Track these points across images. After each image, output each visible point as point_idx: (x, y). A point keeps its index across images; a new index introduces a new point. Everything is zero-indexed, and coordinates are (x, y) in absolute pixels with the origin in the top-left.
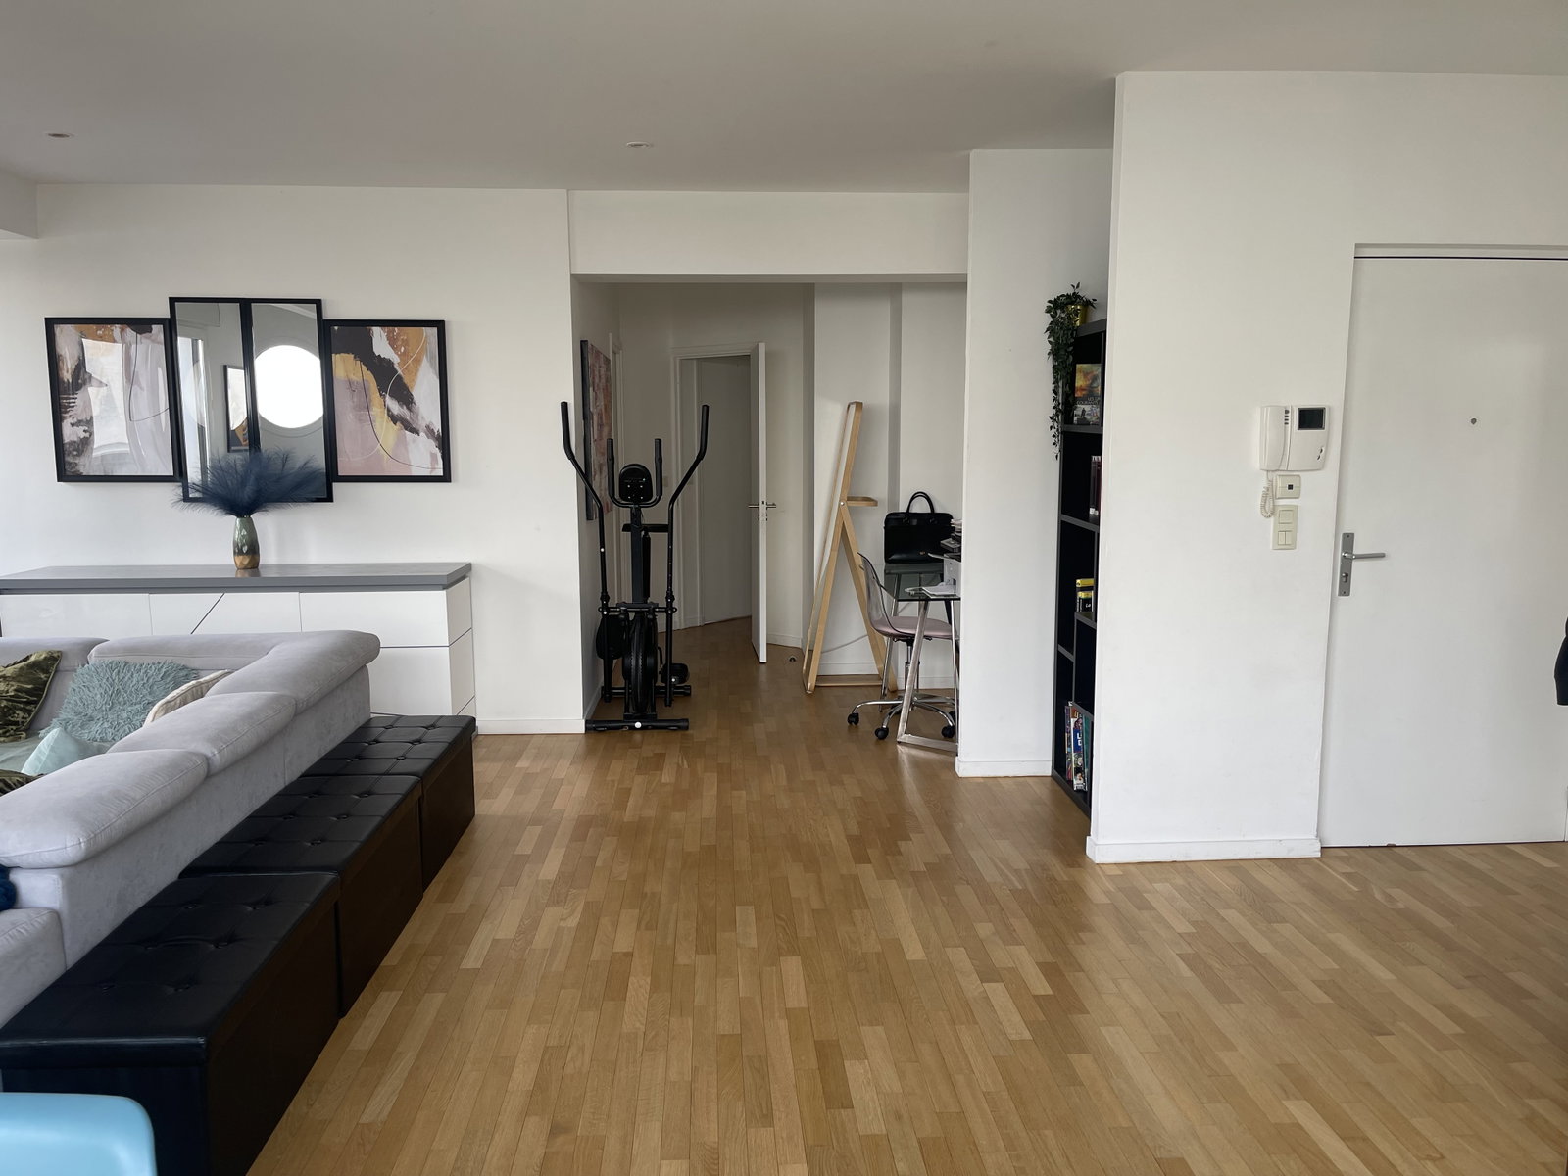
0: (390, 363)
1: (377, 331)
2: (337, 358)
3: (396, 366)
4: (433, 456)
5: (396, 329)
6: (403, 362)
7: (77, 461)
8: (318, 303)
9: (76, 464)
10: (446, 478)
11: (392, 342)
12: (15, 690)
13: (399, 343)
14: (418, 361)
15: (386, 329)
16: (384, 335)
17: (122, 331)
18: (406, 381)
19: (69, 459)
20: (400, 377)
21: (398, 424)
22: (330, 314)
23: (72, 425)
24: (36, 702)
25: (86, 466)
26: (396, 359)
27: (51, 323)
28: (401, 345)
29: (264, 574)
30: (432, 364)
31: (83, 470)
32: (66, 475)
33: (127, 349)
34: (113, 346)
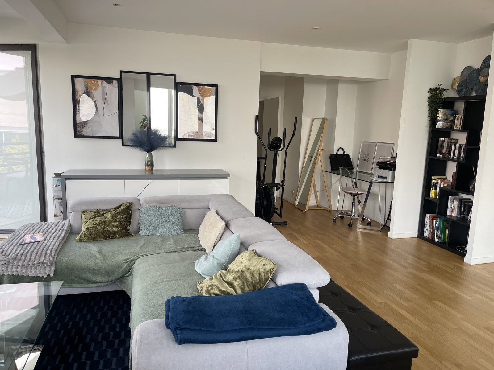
1: (194, 87)
3: (200, 100)
5: (201, 87)
6: (203, 99)
7: (82, 130)
8: (174, 76)
9: (82, 131)
10: (215, 140)
11: (200, 91)
13: (202, 91)
15: (198, 87)
16: (197, 89)
17: (102, 82)
19: (78, 129)
20: (202, 104)
21: (200, 120)
22: (178, 80)
25: (85, 132)
26: (200, 98)
27: (73, 77)
28: (203, 93)
31: (84, 134)
32: (77, 135)
33: (103, 89)
34: (98, 87)
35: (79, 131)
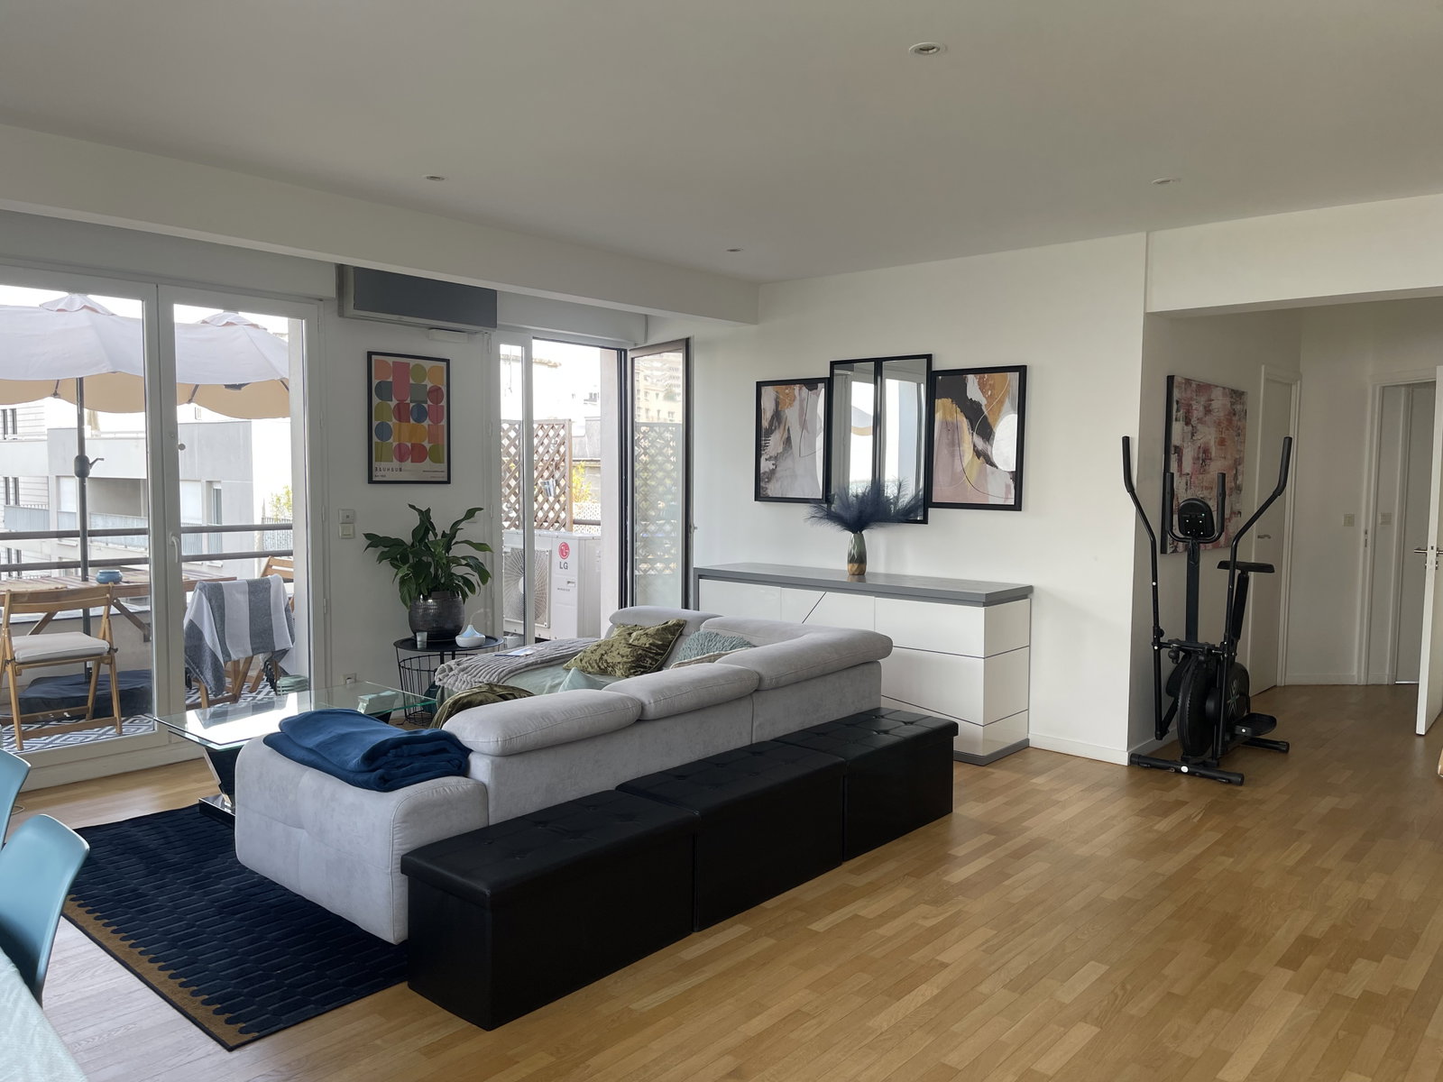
0: (978, 405)
1: (971, 378)
2: (939, 402)
3: (983, 408)
4: (1008, 486)
5: (986, 375)
6: (989, 403)
7: (767, 486)
8: (929, 357)
9: (766, 488)
10: (1017, 506)
11: (982, 387)
12: (650, 644)
13: (988, 387)
14: (1001, 402)
15: (978, 376)
16: (976, 381)
17: (800, 389)
18: (990, 420)
19: (762, 484)
20: (985, 418)
21: (981, 458)
22: (937, 366)
23: (766, 460)
24: (662, 654)
25: (772, 489)
26: (983, 402)
27: (760, 385)
28: (989, 389)
29: (869, 580)
30: (1012, 404)
31: (771, 493)
32: (760, 496)
33: (802, 401)
34: (794, 400)
35: (763, 488)
